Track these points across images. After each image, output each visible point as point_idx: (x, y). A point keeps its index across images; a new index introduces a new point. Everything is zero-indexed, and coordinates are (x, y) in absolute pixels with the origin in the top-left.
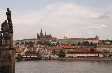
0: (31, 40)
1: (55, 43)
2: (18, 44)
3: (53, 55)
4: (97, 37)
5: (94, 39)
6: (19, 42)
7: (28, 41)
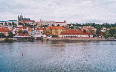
0: (13, 22)
1: (33, 24)
2: (2, 24)
3: (45, 35)
4: (65, 21)
5: (63, 23)
6: (3, 23)
7: (11, 22)
